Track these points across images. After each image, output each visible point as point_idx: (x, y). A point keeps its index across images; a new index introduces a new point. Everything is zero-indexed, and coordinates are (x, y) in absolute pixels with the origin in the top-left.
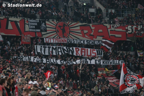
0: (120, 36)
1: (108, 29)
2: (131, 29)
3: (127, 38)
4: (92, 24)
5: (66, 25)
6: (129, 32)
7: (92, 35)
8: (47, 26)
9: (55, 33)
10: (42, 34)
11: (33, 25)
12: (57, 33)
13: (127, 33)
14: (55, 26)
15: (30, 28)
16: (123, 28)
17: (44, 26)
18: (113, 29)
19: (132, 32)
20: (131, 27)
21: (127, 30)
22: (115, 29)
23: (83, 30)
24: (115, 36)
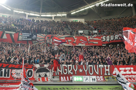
0: (97, 43)
1: (87, 39)
2: (105, 39)
3: (103, 44)
4: (75, 36)
5: (54, 37)
6: (103, 40)
7: (74, 43)
8: (38, 37)
9: (44, 42)
10: (32, 42)
11: (26, 36)
12: (45, 42)
13: (102, 41)
14: (44, 37)
15: (23, 38)
16: (99, 37)
17: (35, 36)
18: (92, 39)
19: (106, 41)
20: (105, 37)
21: (102, 39)
22: (93, 39)
23: (67, 40)
24: (93, 43)
